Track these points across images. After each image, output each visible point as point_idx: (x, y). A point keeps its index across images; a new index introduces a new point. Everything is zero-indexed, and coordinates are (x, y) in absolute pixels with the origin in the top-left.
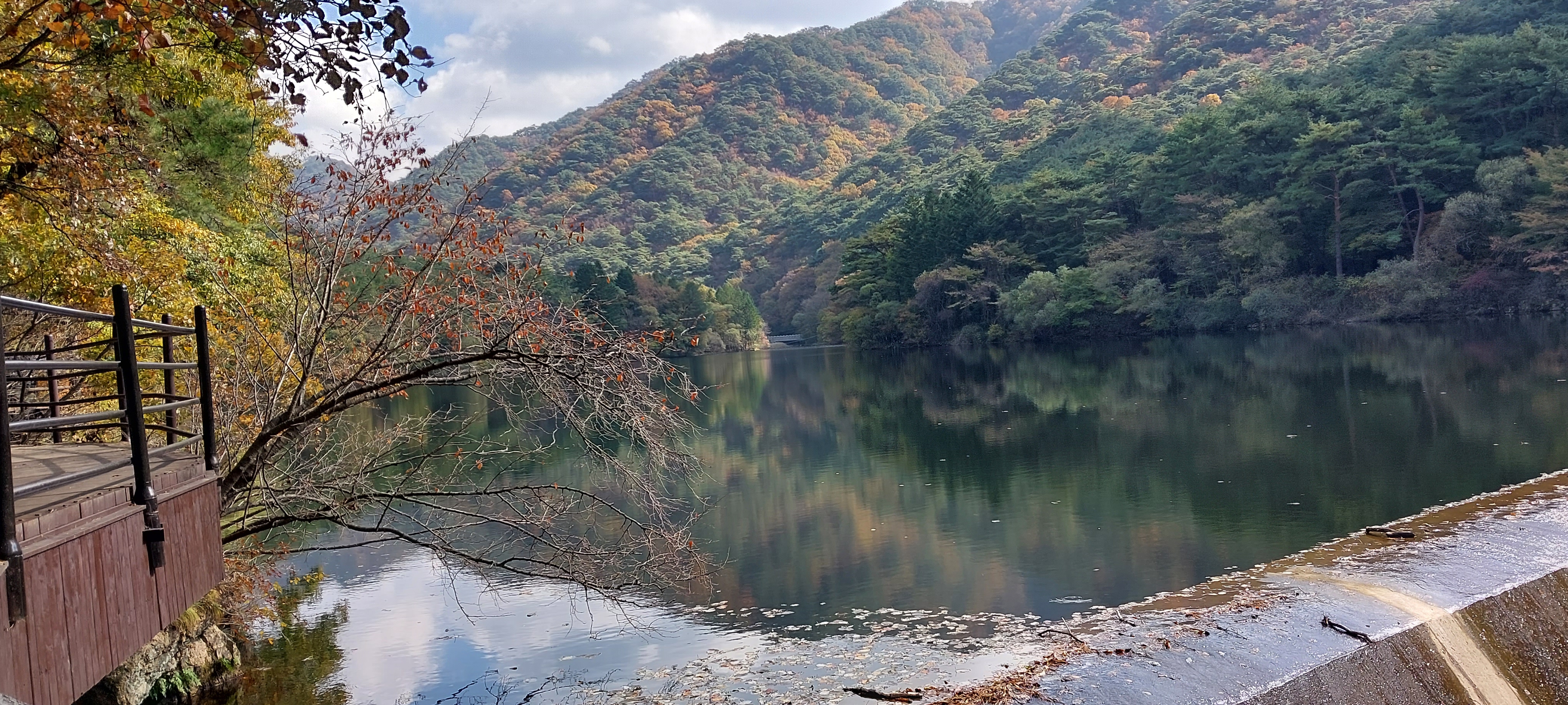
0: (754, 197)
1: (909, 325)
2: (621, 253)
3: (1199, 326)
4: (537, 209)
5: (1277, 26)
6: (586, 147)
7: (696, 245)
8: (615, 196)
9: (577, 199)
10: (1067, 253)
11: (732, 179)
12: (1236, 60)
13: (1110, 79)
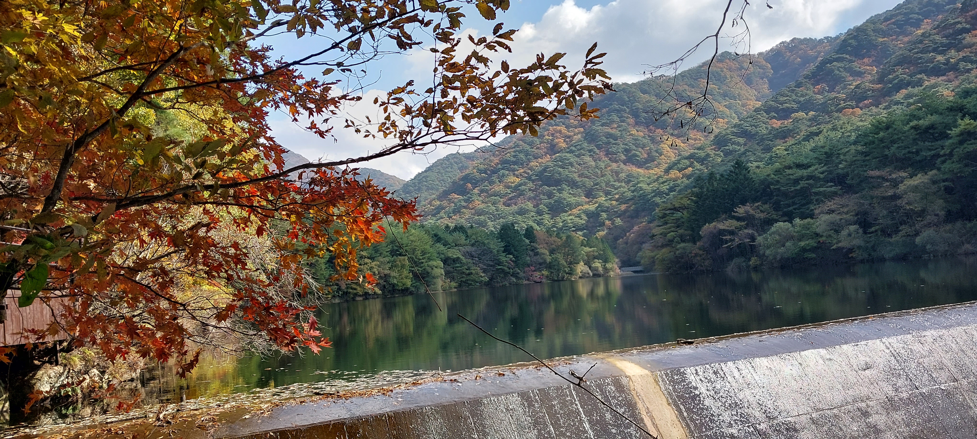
0: (615, 182)
1: (698, 258)
2: (533, 219)
3: (886, 256)
4: (485, 194)
5: (964, 57)
6: (514, 156)
7: (578, 212)
8: (530, 185)
9: (509, 187)
10: (801, 210)
11: (601, 171)
12: (934, 81)
13: (847, 98)
